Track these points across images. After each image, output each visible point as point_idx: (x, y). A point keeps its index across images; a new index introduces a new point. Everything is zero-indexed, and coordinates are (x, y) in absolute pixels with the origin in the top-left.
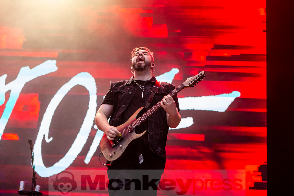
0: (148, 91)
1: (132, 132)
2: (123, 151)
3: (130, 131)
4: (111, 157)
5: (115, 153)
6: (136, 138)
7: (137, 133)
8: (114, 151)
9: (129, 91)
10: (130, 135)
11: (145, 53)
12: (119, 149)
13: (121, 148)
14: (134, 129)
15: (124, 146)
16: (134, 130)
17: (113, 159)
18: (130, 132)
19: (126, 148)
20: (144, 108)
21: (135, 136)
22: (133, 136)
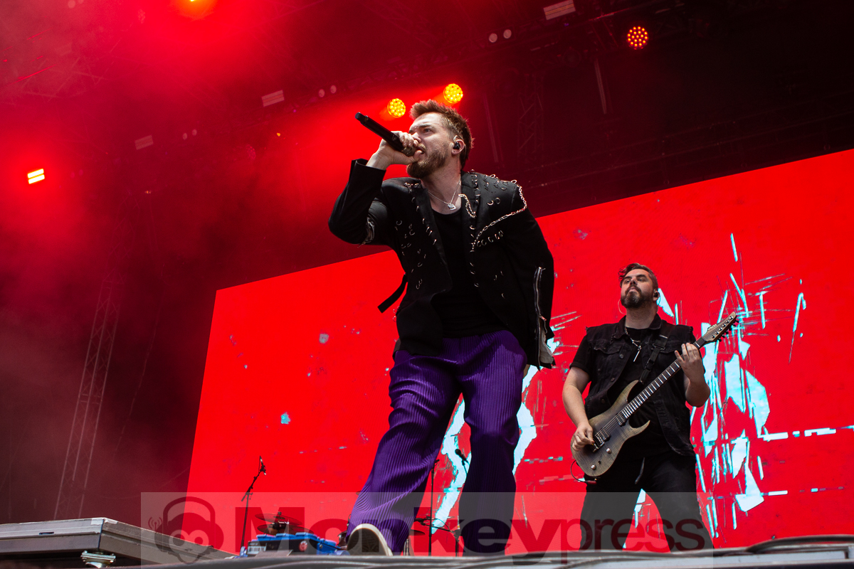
0: (647, 348)
1: (624, 424)
2: (614, 458)
3: (620, 424)
4: (595, 469)
5: (600, 462)
6: (633, 435)
7: (633, 427)
8: (597, 459)
9: (618, 353)
10: (623, 431)
11: (641, 278)
12: (606, 455)
13: (609, 453)
14: (626, 420)
15: (615, 449)
16: (628, 421)
17: (598, 473)
18: (621, 426)
19: (618, 452)
20: (639, 383)
21: (631, 431)
22: (627, 431)
